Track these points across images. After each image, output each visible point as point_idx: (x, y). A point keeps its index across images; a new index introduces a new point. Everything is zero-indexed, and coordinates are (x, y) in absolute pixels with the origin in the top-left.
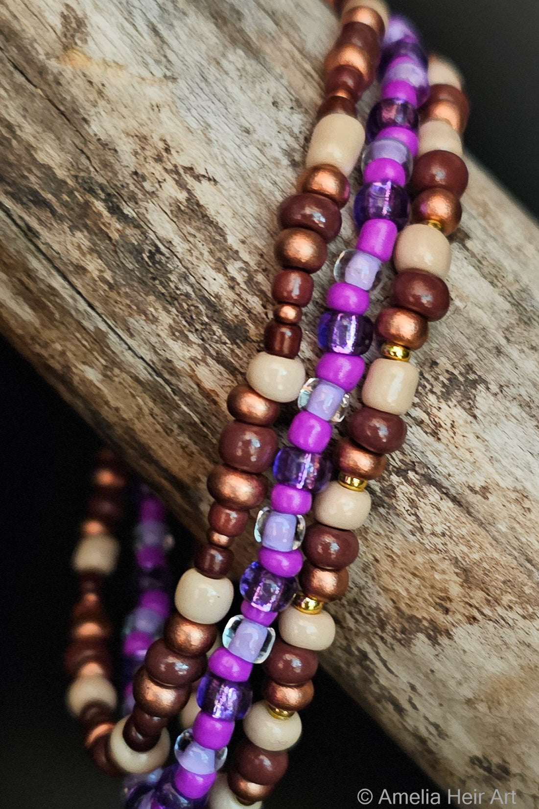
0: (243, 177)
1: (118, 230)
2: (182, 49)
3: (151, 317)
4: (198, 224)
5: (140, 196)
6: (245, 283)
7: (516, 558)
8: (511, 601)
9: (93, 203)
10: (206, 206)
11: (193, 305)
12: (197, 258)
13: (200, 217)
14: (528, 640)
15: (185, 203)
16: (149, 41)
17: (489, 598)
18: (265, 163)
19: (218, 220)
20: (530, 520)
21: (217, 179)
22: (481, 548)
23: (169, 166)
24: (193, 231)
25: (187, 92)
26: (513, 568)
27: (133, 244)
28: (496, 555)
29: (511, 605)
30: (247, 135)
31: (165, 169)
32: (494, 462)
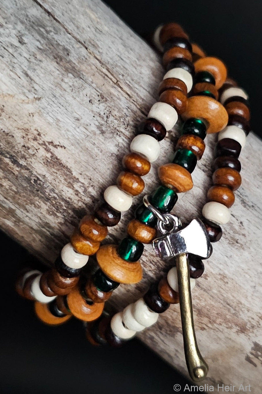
0: (78, 143)
1: (17, 171)
2: (41, 81)
3: (37, 206)
4: (58, 167)
5: (27, 156)
6: (83, 192)
7: (222, 304)
8: (220, 322)
9: (3, 159)
10: (61, 159)
11: (58, 202)
12: (58, 182)
13: (59, 164)
14: (229, 337)
15: (51, 159)
16: (24, 81)
17: (211, 321)
18: (88, 134)
19: (67, 165)
20: (228, 287)
21: (65, 146)
22: (205, 300)
23: (41, 142)
24: (55, 171)
25: (46, 104)
26: (221, 308)
27: (26, 177)
28: (213, 303)
29: (221, 323)
30: (78, 121)
31: (39, 144)
32: (209, 263)
